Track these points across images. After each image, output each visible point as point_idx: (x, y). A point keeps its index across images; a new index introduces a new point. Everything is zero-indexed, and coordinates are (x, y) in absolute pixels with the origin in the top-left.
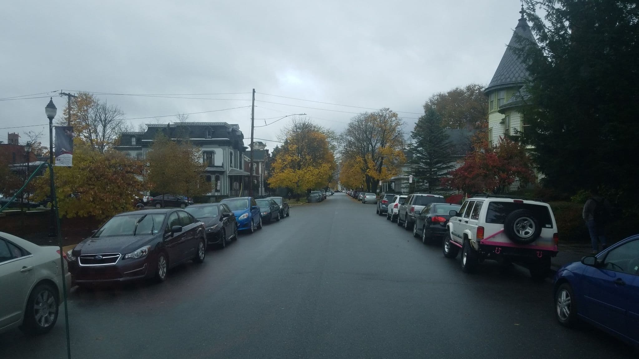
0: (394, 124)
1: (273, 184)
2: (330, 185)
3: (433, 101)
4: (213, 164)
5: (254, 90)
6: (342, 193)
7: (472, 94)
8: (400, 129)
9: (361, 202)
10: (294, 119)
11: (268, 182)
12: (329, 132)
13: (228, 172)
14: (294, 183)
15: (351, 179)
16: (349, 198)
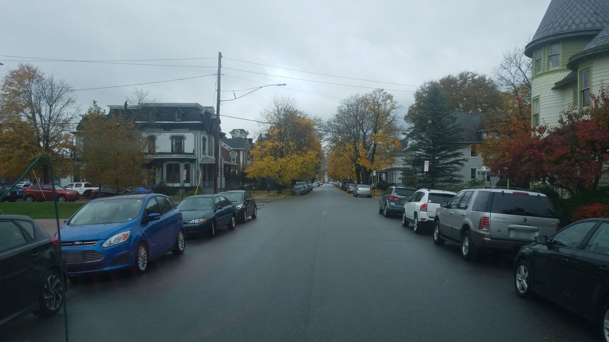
0: (388, 107)
1: (251, 174)
2: (317, 176)
3: (424, 88)
4: (183, 150)
5: (220, 54)
6: (328, 184)
7: (465, 82)
8: (395, 113)
9: (352, 195)
10: (275, 99)
11: (246, 171)
12: (315, 119)
13: (200, 160)
14: (275, 172)
15: (339, 169)
16: (336, 190)
